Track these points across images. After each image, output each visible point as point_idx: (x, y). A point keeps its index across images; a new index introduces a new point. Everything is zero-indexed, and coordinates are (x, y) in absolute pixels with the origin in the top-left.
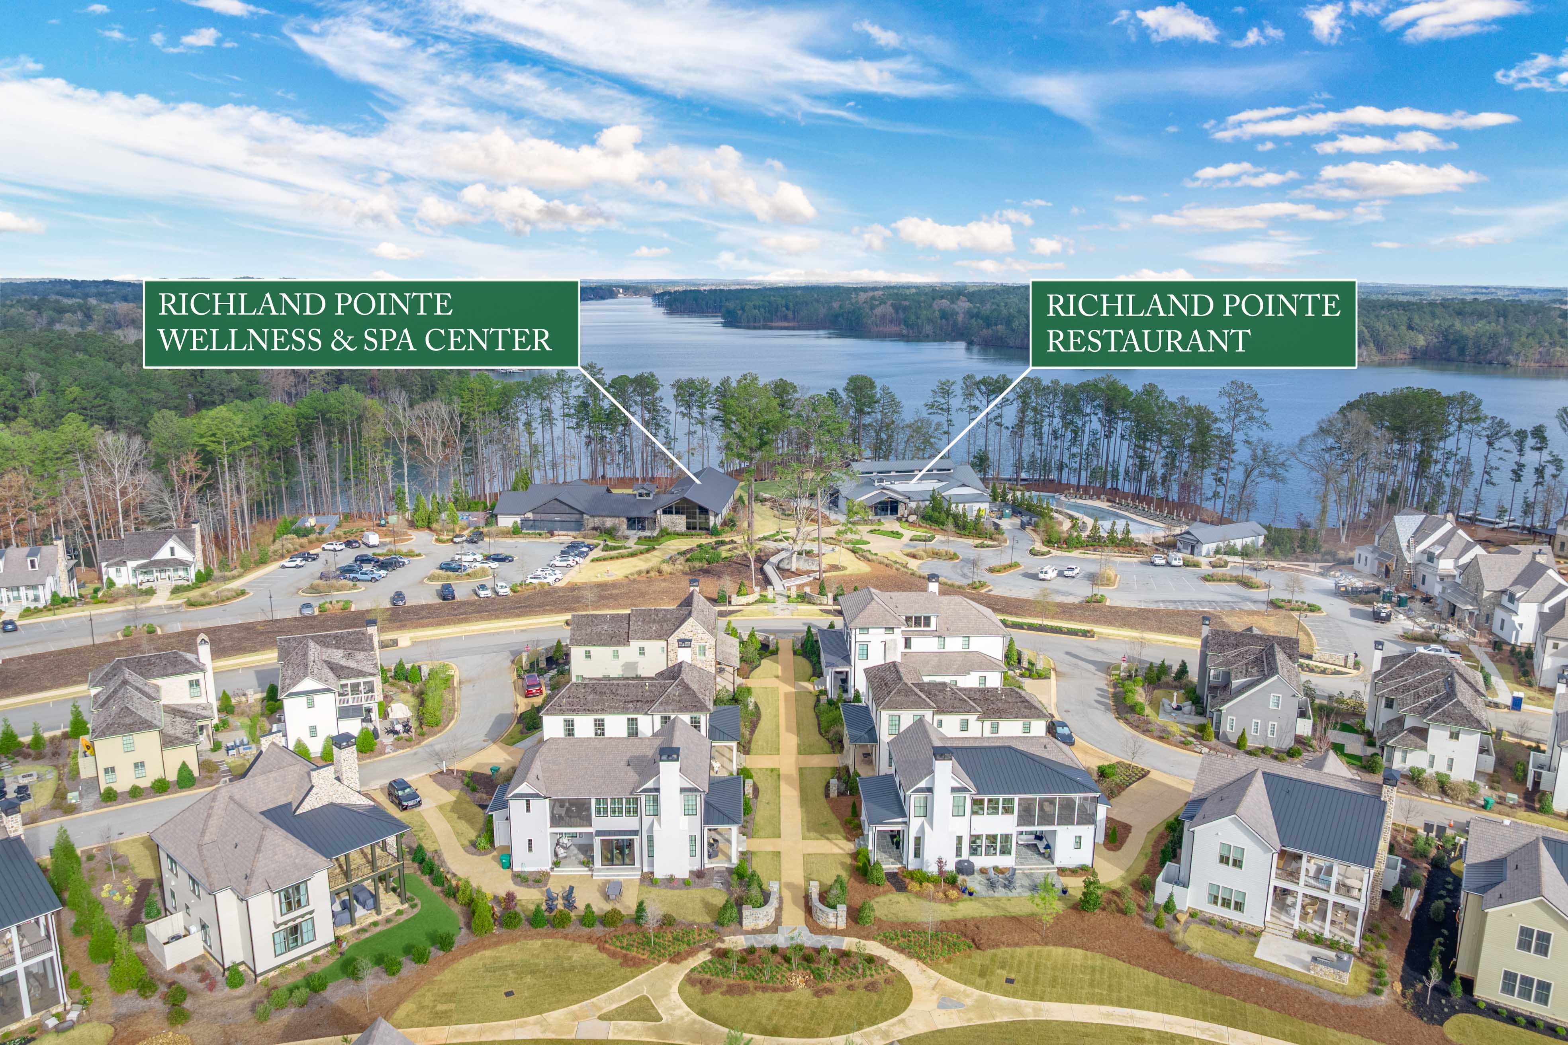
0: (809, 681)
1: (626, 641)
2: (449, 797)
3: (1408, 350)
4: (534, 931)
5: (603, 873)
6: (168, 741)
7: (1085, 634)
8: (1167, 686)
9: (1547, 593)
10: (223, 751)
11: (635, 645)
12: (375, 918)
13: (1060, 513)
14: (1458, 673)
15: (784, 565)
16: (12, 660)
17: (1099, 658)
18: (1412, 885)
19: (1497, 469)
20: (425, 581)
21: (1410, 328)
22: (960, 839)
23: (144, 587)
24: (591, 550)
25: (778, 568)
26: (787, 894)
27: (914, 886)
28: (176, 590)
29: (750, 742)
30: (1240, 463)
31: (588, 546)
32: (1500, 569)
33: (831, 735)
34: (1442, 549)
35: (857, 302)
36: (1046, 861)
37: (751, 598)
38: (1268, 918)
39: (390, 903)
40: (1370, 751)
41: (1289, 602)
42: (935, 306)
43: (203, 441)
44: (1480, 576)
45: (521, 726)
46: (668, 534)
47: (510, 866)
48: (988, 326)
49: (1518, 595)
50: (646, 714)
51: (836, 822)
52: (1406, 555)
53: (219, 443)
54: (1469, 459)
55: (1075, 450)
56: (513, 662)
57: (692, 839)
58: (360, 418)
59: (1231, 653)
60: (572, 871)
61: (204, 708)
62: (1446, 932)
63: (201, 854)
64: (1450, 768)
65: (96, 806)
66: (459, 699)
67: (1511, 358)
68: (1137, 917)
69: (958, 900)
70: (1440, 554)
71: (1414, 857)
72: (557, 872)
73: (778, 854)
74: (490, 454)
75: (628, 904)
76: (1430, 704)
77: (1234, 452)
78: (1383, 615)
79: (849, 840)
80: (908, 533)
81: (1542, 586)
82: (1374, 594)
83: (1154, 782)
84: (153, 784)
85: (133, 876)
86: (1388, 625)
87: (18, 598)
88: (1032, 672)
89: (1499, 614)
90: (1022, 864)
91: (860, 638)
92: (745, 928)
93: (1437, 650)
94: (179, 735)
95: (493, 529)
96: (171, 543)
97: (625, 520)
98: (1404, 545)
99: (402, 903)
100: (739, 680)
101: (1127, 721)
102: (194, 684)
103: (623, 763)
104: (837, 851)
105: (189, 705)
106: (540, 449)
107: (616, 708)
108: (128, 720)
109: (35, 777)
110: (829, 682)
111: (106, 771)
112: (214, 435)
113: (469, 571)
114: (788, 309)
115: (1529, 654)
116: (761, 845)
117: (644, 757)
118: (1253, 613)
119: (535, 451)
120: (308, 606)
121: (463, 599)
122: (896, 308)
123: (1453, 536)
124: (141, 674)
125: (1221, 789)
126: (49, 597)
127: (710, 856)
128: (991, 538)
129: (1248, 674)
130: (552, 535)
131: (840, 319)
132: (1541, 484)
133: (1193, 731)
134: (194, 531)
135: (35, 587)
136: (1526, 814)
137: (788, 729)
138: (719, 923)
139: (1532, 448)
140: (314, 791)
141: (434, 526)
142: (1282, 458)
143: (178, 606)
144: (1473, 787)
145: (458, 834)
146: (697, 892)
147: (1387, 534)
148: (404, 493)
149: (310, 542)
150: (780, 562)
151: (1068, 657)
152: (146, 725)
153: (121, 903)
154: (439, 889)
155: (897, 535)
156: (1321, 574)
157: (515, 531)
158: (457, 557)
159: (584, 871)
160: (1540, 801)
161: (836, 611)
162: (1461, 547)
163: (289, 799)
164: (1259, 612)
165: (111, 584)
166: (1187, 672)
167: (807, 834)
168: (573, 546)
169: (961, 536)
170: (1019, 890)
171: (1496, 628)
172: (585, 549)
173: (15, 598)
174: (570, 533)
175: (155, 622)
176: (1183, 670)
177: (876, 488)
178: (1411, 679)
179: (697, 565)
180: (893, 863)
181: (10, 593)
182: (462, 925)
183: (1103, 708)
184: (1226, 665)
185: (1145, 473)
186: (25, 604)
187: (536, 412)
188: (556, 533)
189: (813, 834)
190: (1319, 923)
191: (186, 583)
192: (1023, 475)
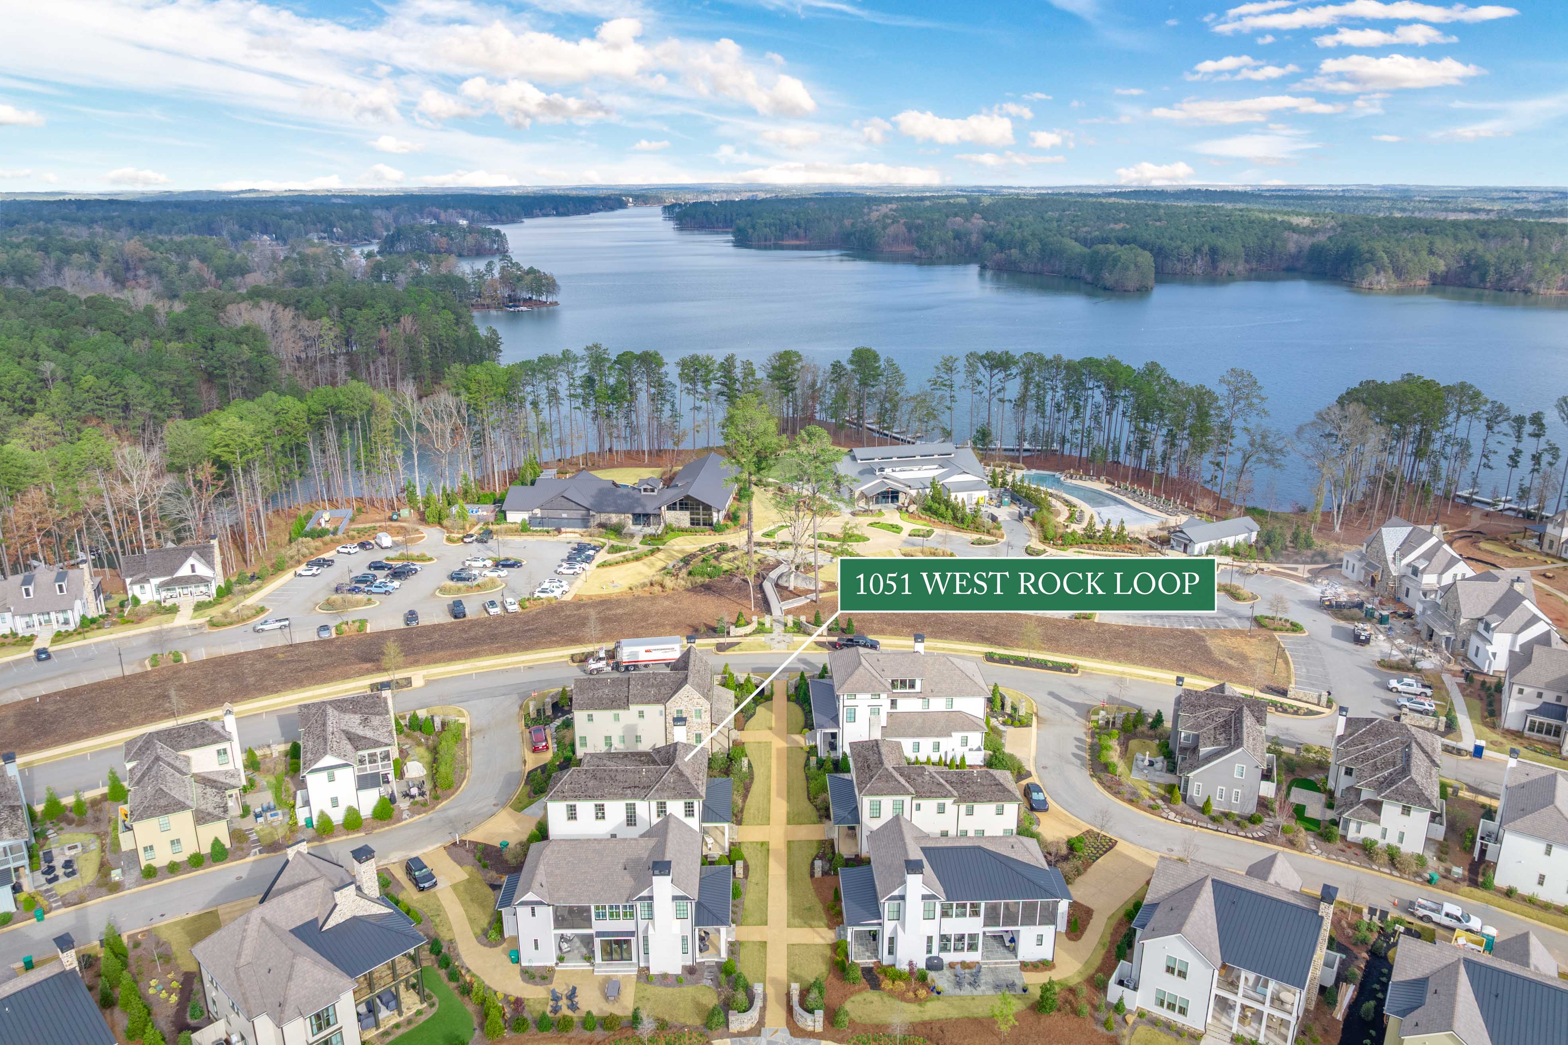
0: (800, 733)
1: (625, 705)
2: (461, 874)
3: (1427, 276)
4: (541, 1035)
5: (604, 969)
6: (202, 818)
7: (1070, 669)
8: (1144, 736)
9: (1522, 623)
10: (251, 816)
11: (634, 709)
12: (396, 1019)
13: (1057, 497)
14: (1416, 742)
15: (782, 582)
16: (48, 696)
17: (1079, 699)
18: (1347, 980)
19: (1495, 452)
20: (437, 593)
21: (1431, 252)
22: (930, 939)
23: (168, 603)
24: (597, 551)
25: (777, 585)
26: (770, 991)
27: (887, 984)
28: (200, 607)
29: (742, 811)
30: (1238, 449)
31: (594, 548)
32: (1478, 596)
33: (818, 801)
34: (1427, 563)
35: (869, 220)
36: (1010, 955)
37: (749, 629)
38: (1209, 1020)
39: (411, 1002)
40: (1330, 814)
41: (1273, 619)
42: (948, 224)
43: (217, 451)
44: (1458, 603)
45: (528, 788)
46: (673, 531)
47: (517, 961)
48: (1002, 250)
49: (1493, 625)
50: (643, 799)
51: (819, 907)
52: (1392, 567)
53: (233, 453)
54: (1468, 441)
55: (1078, 426)
56: (521, 707)
57: (684, 939)
58: (369, 413)
59: (1202, 714)
60: (575, 965)
61: (232, 776)
62: (1373, 1033)
63: (238, 978)
64: (1401, 840)
65: (139, 884)
66: (471, 752)
67: (1532, 285)
68: (1089, 1018)
69: (926, 1000)
70: (1425, 569)
71: (1355, 944)
72: (562, 967)
73: (764, 944)
74: (498, 439)
75: (624, 1007)
76: (1386, 778)
77: (1232, 437)
78: (1363, 638)
79: (830, 927)
80: (908, 526)
81: (1517, 617)
82: (1356, 610)
83: (1121, 855)
84: (190, 859)
85: (176, 968)
86: (1367, 647)
87: (49, 622)
88: (1015, 720)
89: (1475, 641)
90: (988, 958)
91: (847, 703)
92: (731, 1031)
93: (1409, 685)
94: (211, 810)
95: (504, 526)
96: (191, 561)
97: (631, 516)
98: (1390, 557)
99: (422, 1003)
100: (735, 734)
101: (1101, 782)
102: (222, 753)
103: (620, 866)
104: (819, 940)
105: (218, 772)
106: (547, 427)
107: (616, 794)
108: (163, 802)
109: (80, 849)
110: (819, 738)
111: (145, 849)
112: (227, 445)
113: (480, 580)
114: (799, 227)
115: (1499, 688)
116: (749, 933)
117: (640, 859)
118: (1235, 633)
119: (542, 429)
120: (325, 628)
121: (474, 617)
122: (909, 228)
123: (1438, 551)
124: (172, 747)
125: (1173, 894)
126: (78, 619)
127: (701, 950)
128: (988, 533)
129: (1216, 742)
130: (560, 532)
131: (852, 238)
132: (1537, 471)
133: (1162, 792)
134: (212, 547)
135: (64, 611)
136: (1468, 889)
137: (779, 795)
138: (708, 1025)
139: (1530, 435)
140: (338, 908)
141: (445, 522)
142: (1280, 445)
143: (201, 626)
144: (1421, 860)
145: (472, 921)
146: (689, 990)
147: (1374, 545)
148: (415, 487)
149: (325, 544)
150: (780, 577)
151: (1051, 699)
152: (181, 806)
153: (167, 1000)
154: (454, 984)
155: (896, 529)
156: (1308, 581)
157: (524, 528)
158: (467, 563)
159: (585, 966)
160: (1484, 875)
161: (831, 643)
162: (1445, 562)
163: (316, 914)
164: (1242, 632)
165: (136, 601)
166: (1162, 721)
167: (792, 921)
168: (580, 549)
169: (959, 529)
170: (983, 988)
171: (1471, 654)
172: (591, 552)
173: (46, 621)
174: (577, 530)
175: (178, 647)
176: (1159, 719)
177: (877, 478)
178: (1373, 746)
179: (699, 580)
180: (869, 958)
181: (41, 617)
182: (476, 1026)
183: (1079, 762)
184: (1196, 729)
185: (1145, 451)
186: (56, 627)
187: (543, 394)
188: (563, 530)
189: (797, 921)
190: (1255, 1025)
191: (207, 599)
192: (1026, 446)
